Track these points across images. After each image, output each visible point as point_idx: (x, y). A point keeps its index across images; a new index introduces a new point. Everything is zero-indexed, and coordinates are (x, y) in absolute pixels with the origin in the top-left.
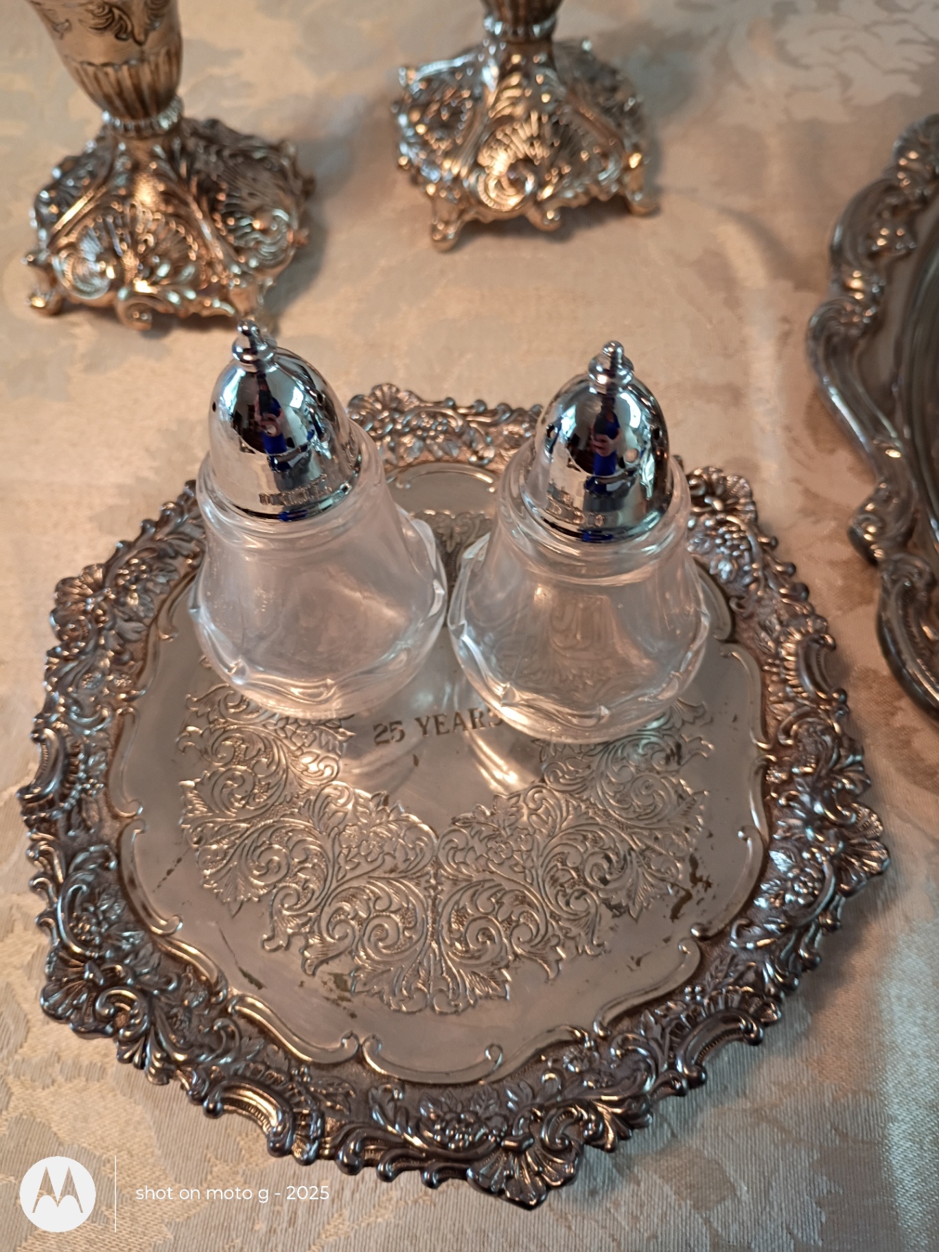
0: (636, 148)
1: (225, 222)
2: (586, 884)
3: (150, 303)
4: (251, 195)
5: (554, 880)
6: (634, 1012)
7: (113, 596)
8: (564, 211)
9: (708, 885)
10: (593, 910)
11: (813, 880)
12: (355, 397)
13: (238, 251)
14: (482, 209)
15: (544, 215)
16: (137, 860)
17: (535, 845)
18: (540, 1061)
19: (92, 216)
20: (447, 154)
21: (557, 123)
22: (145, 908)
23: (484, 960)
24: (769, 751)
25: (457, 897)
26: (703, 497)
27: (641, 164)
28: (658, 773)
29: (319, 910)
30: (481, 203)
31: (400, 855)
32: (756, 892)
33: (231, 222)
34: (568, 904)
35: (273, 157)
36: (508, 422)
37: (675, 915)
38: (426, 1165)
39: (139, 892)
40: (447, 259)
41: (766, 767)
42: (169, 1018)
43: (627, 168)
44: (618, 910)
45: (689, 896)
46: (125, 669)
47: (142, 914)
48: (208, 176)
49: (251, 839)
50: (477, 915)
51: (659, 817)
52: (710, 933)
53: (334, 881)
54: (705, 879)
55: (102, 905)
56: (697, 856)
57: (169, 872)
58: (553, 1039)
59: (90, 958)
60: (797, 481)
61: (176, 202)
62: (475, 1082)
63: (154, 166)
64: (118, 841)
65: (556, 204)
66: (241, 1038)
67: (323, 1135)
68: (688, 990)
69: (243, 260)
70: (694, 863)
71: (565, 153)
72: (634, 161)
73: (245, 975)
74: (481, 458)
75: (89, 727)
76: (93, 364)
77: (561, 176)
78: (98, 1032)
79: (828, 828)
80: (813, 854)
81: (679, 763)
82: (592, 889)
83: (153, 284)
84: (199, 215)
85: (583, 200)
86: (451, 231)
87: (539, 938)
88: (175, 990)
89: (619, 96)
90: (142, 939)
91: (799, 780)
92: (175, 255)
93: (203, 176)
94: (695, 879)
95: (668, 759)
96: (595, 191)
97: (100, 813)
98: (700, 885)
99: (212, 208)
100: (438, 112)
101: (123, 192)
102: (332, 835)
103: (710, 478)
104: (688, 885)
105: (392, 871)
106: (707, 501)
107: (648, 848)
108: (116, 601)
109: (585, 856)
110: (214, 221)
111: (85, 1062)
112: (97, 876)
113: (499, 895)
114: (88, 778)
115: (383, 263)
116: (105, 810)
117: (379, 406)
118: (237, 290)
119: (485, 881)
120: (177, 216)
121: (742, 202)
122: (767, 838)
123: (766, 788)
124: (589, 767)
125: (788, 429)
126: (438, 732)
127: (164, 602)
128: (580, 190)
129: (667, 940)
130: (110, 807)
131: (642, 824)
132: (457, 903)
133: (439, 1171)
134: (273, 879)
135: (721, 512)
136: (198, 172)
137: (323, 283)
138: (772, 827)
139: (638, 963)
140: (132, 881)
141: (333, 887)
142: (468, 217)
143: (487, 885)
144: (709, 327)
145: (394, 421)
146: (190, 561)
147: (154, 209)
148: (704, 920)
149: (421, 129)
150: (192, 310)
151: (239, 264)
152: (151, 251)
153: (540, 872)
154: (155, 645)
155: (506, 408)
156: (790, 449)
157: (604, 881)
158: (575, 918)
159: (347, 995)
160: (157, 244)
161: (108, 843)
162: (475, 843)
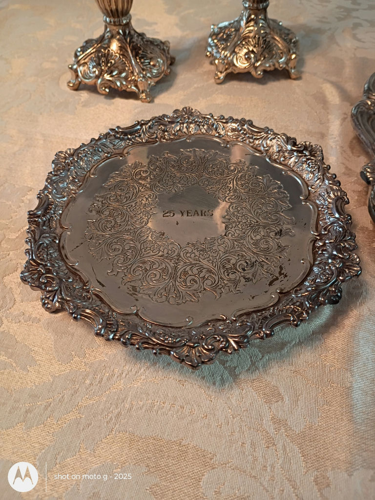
0: (294, 53)
1: (140, 60)
2: (237, 270)
3: (109, 83)
4: (151, 53)
5: (224, 267)
6: (248, 314)
7: (76, 159)
8: (265, 71)
9: (286, 276)
10: (238, 278)
11: (328, 274)
12: (176, 110)
13: (143, 70)
14: (234, 68)
15: (256, 72)
16: (66, 241)
17: (219, 255)
18: (208, 325)
19: (94, 54)
20: (223, 49)
21: (266, 40)
22: (66, 256)
23: (191, 289)
24: (317, 236)
25: (185, 267)
26: (303, 151)
27: (295, 58)
28: (272, 238)
29: (131, 266)
30: (234, 65)
31: (166, 251)
32: (305, 280)
33: (142, 60)
34: (228, 275)
35: (162, 45)
36: (231, 122)
37: (271, 284)
38: (155, 347)
39: (65, 250)
40: (219, 86)
41: (315, 241)
42: (67, 288)
43: (290, 59)
44: (248, 280)
45: (277, 279)
46: (76, 184)
47: (65, 258)
48: (137, 44)
49: (110, 240)
50: (192, 274)
51: (270, 252)
52: (284, 291)
53: (139, 257)
54: (285, 274)
55: (50, 251)
56: (283, 266)
57: (77, 247)
58: (214, 318)
59: (42, 264)
60: (343, 164)
61: (124, 50)
62: (180, 328)
63: (118, 37)
64: (61, 235)
65: (262, 68)
66: (92, 300)
67: (117, 331)
68: (272, 309)
69: (144, 73)
70: (281, 268)
71: (267, 51)
72: (293, 56)
73: (98, 282)
74: (220, 135)
75: (59, 198)
76: (86, 105)
77: (265, 58)
78: (39, 287)
79: (337, 259)
80: (330, 267)
81: (280, 236)
82: (239, 271)
83: (112, 76)
84: (131, 56)
85: (272, 68)
86: (222, 76)
87: (215, 285)
88: (71, 282)
89: (290, 36)
90: (63, 265)
91: (329, 245)
92: (120, 68)
93: (134, 44)
94: (280, 274)
95: (276, 234)
96: (277, 65)
97: (56, 225)
98: (282, 276)
99: (136, 55)
100: (223, 36)
101: (106, 46)
102: (141, 242)
103: (306, 144)
104: (278, 275)
105: (161, 256)
106: (304, 152)
107: (263, 261)
108: (77, 161)
109: (238, 261)
110: (137, 59)
111: (33, 316)
112: (51, 242)
113: (202, 269)
114: (54, 214)
115: (195, 85)
116: (58, 225)
117: (184, 113)
118: (141, 81)
119: (196, 264)
120: (123, 55)
121: (334, 79)
122: (312, 263)
123: (314, 247)
124: (244, 233)
125: (342, 147)
126: (188, 216)
127: (94, 166)
128: (271, 63)
129: (266, 292)
130: (60, 224)
131: (262, 253)
132: (185, 269)
133: (160, 349)
134: (116, 253)
135: (309, 155)
136: (133, 42)
137: (172, 89)
138: (315, 260)
139: (253, 298)
140: (63, 247)
141: (138, 258)
142: (229, 71)
143: (198, 265)
144: (315, 114)
145: (189, 119)
146: (106, 155)
147: (116, 52)
148: (283, 287)
149: (215, 41)
150: (124, 88)
151: (143, 74)
152: (112, 65)
153: (219, 263)
154: (88, 178)
155: (231, 118)
156: (342, 153)
157: (244, 270)
158: (230, 280)
159: (137, 293)
160: (115, 63)
161: (57, 235)
162: (195, 251)
